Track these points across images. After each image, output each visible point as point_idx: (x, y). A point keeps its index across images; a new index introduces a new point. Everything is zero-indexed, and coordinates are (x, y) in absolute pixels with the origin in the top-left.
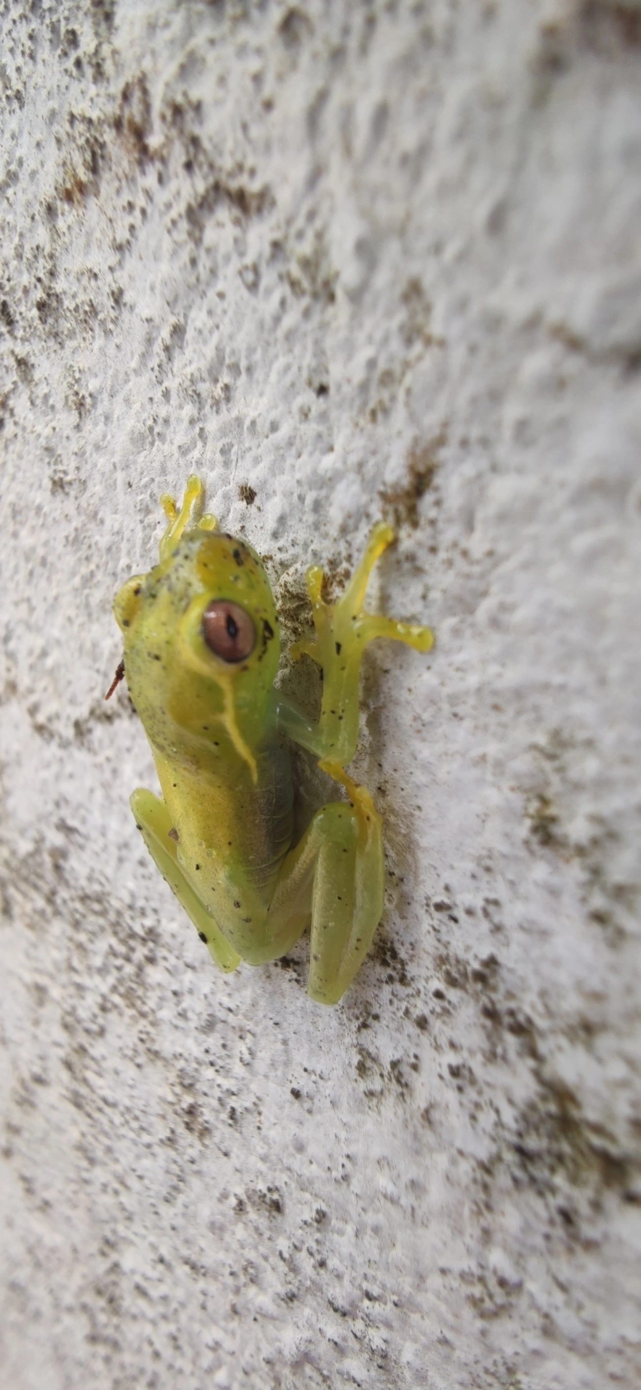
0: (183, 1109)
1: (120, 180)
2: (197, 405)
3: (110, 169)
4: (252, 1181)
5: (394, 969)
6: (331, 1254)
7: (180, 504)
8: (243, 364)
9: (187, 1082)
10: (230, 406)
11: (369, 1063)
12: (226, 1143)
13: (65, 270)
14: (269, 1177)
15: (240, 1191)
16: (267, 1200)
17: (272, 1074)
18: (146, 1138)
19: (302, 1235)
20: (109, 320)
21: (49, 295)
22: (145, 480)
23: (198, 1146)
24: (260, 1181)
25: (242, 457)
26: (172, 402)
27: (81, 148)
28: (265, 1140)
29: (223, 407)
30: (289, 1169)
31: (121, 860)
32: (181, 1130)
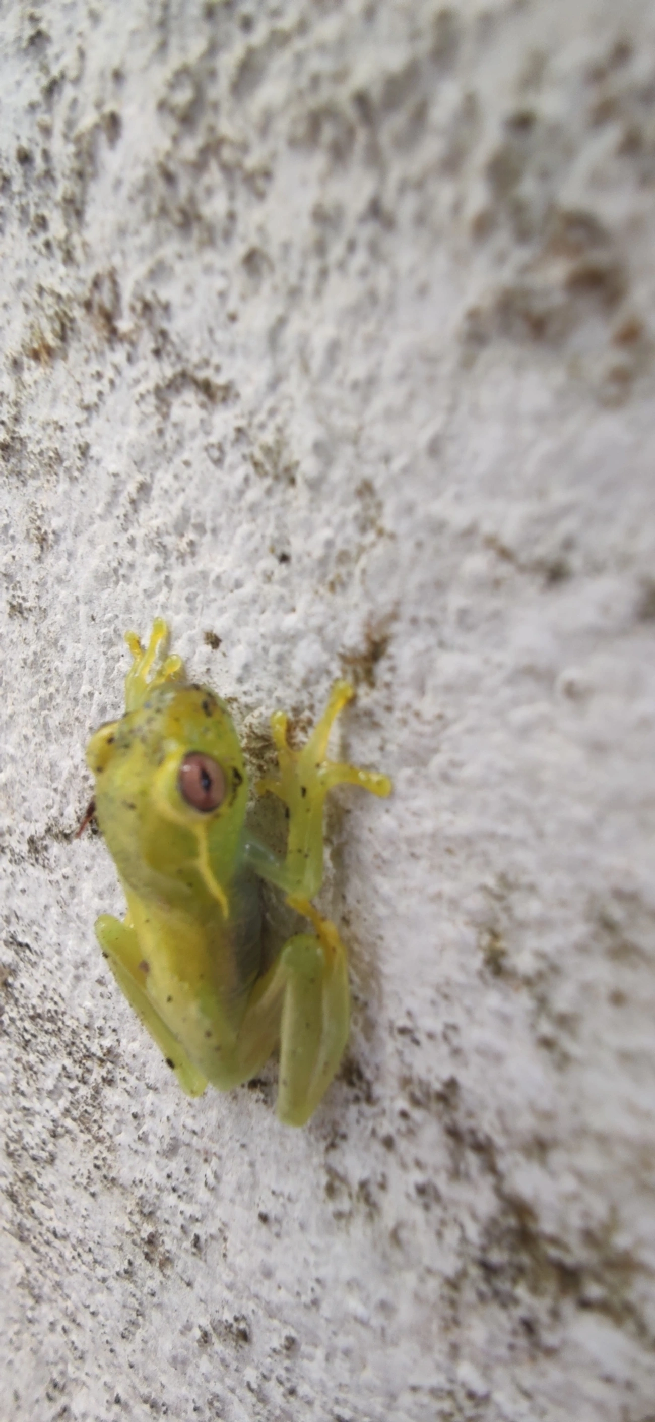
0: (142, 1239)
1: (88, 351)
2: (163, 555)
3: (79, 340)
4: (217, 1311)
5: (360, 1088)
6: (301, 1381)
7: (145, 642)
8: (209, 525)
9: (146, 1210)
10: (195, 559)
11: (337, 1184)
12: (189, 1273)
13: (30, 417)
14: (236, 1306)
15: (205, 1322)
16: (234, 1330)
17: (238, 1198)
18: (100, 1272)
19: (271, 1363)
20: (75, 468)
21: (12, 438)
22: (109, 615)
23: (159, 1276)
24: (226, 1309)
25: (208, 606)
26: (137, 549)
27: (50, 318)
28: (231, 1268)
29: (189, 560)
30: (257, 1296)
31: (77, 978)
32: (140, 1260)
